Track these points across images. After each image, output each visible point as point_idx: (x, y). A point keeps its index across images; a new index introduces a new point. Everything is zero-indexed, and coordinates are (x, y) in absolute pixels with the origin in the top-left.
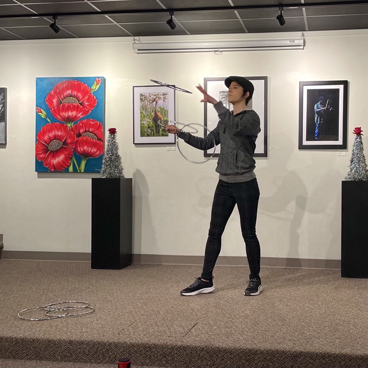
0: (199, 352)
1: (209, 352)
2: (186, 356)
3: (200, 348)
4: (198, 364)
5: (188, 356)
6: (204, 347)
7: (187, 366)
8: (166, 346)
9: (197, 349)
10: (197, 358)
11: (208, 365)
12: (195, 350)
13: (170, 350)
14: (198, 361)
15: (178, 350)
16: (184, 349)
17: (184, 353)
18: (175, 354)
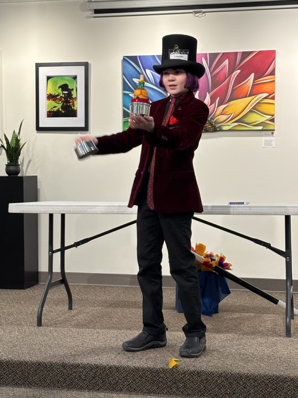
1: (227, 379)
2: (201, 382)
3: (218, 374)
4: (215, 393)
5: (203, 383)
6: (221, 372)
7: (202, 394)
8: (177, 371)
9: (213, 375)
10: (214, 386)
11: (227, 394)
12: (211, 376)
13: (182, 375)
14: (215, 388)
15: (191, 376)
16: (198, 374)
17: (198, 379)
18: (187, 380)
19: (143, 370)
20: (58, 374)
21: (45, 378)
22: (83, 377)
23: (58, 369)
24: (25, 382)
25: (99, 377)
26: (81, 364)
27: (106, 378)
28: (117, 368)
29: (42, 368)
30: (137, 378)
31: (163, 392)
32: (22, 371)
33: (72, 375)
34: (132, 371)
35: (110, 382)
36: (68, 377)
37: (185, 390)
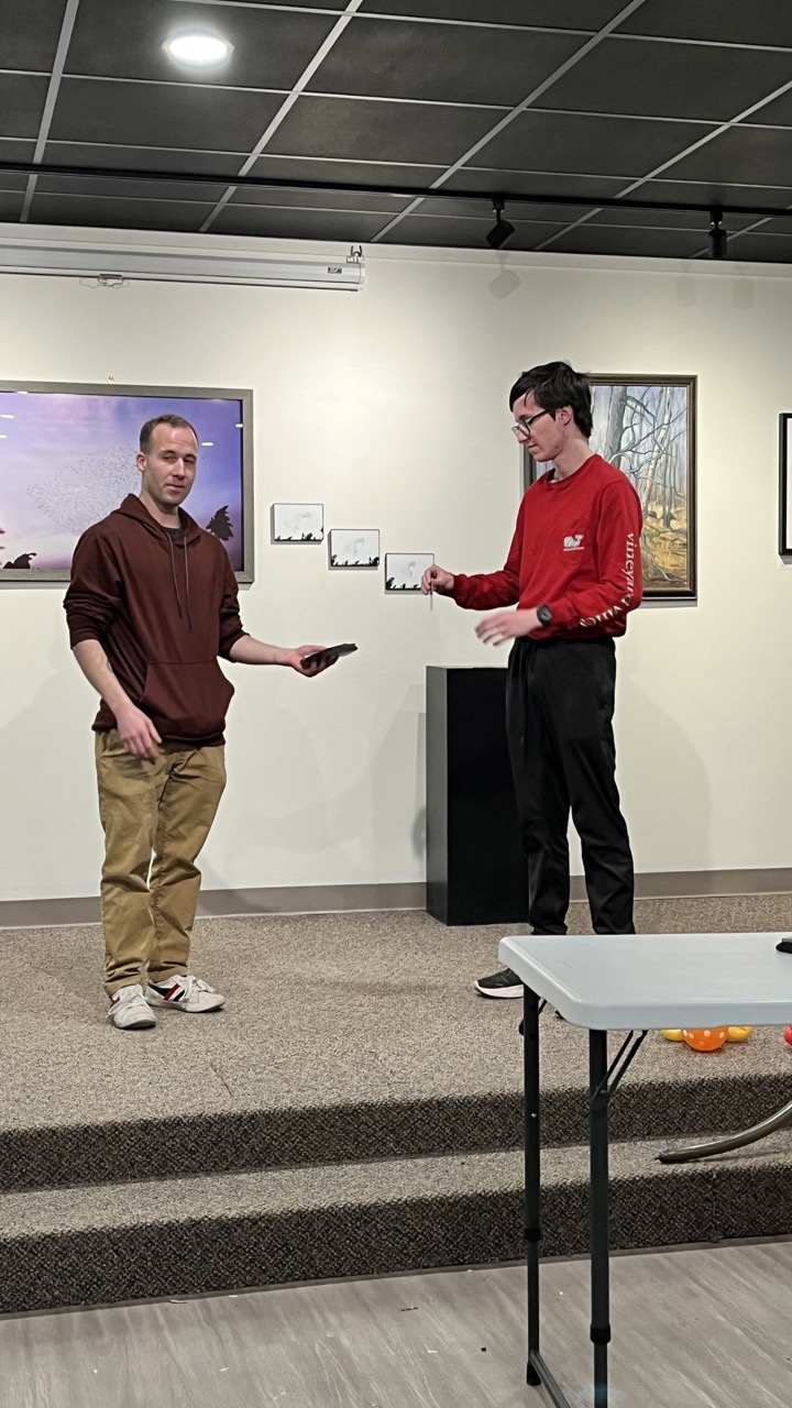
0: (474, 1111)
1: (497, 1107)
5: (449, 1122)
10: (472, 1125)
11: (496, 1138)
13: (405, 1113)
15: (426, 1111)
16: (438, 1107)
19: (325, 1113)
20: (132, 1147)
21: (102, 1161)
22: (190, 1145)
23: (132, 1135)
24: (52, 1175)
25: (227, 1141)
26: (185, 1117)
27: (242, 1140)
28: (267, 1116)
29: (93, 1140)
30: (312, 1132)
31: (367, 1154)
32: (44, 1151)
33: (164, 1144)
34: (301, 1118)
35: (253, 1148)
36: (156, 1150)
37: (413, 1142)
